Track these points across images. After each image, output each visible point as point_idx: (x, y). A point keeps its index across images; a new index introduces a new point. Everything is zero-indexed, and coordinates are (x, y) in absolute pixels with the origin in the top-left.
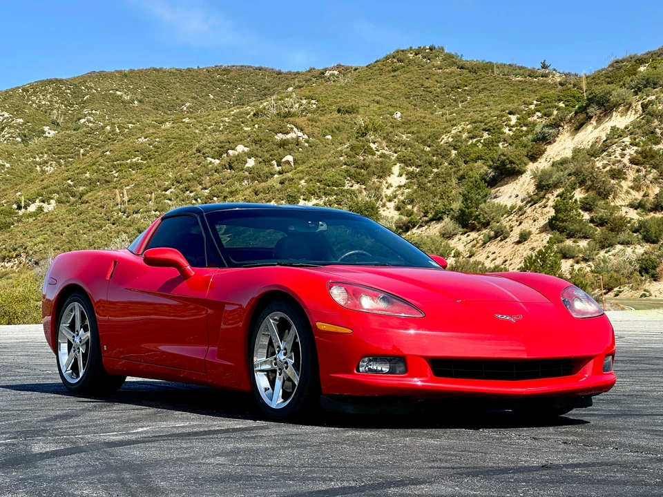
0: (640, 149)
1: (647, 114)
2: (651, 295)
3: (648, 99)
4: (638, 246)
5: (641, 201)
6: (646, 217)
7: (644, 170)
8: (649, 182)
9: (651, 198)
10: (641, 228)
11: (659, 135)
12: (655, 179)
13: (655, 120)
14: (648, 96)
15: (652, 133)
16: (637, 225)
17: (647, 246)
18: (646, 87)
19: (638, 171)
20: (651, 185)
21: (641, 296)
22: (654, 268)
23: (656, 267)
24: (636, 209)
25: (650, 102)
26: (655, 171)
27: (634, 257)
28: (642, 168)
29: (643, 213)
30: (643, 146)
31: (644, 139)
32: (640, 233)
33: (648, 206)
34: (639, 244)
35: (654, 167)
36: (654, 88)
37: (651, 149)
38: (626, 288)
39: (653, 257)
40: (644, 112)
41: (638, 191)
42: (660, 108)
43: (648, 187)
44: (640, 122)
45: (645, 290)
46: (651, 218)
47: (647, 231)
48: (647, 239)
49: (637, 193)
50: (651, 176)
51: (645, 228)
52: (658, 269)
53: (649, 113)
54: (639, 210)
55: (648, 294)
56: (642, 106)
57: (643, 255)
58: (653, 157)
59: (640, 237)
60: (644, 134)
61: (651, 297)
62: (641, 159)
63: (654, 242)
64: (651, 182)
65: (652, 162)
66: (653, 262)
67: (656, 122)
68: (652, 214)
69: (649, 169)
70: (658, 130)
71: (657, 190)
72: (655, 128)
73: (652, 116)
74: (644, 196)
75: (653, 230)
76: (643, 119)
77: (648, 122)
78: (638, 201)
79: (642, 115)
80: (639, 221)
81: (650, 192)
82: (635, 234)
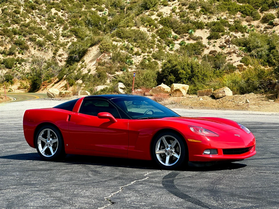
0: (2, 29)
1: (4, 14)
2: (12, 91)
3: (4, 7)
4: (4, 70)
5: (4, 51)
6: (6, 58)
7: (4, 38)
8: (7, 43)
9: (8, 50)
10: (4, 62)
11: (10, 23)
12: (9, 41)
13: (8, 17)
14: (4, 6)
15: (7, 22)
16: (2, 61)
17: (7, 70)
18: (3, 2)
19: (2, 38)
20: (7, 44)
21: (9, 92)
22: (11, 79)
23: (12, 79)
24: (2, 54)
25: (5, 9)
26: (9, 38)
27: (3, 75)
28: (3, 37)
29: (5, 56)
30: (3, 27)
31: (3, 24)
32: (4, 65)
33: (7, 53)
34: (4, 69)
35: (8, 37)
36: (6, 3)
37: (7, 28)
38: (2, 88)
39: (10, 74)
40: (3, 12)
41: (2, 46)
42: (9, 11)
43: (6, 45)
44: (2, 17)
45: (10, 89)
46: (8, 58)
47: (7, 64)
48: (7, 67)
49: (2, 47)
50: (7, 40)
51: (6, 62)
52: (13, 80)
53: (5, 13)
54: (3, 55)
55: (11, 90)
56: (2, 10)
57: (6, 74)
58: (8, 32)
59: (4, 66)
60: (4, 22)
61: (12, 92)
62: (3, 33)
63: (10, 68)
64: (8, 43)
65: (8, 34)
66: (11, 77)
67: (8, 18)
68: (8, 57)
69: (6, 37)
70: (9, 21)
71: (10, 46)
72: (8, 20)
73: (6, 14)
74: (5, 49)
75: (9, 63)
76: (2, 15)
77: (5, 17)
78: (3, 51)
79: (2, 14)
80: (4, 59)
81: (7, 47)
82: (2, 65)
